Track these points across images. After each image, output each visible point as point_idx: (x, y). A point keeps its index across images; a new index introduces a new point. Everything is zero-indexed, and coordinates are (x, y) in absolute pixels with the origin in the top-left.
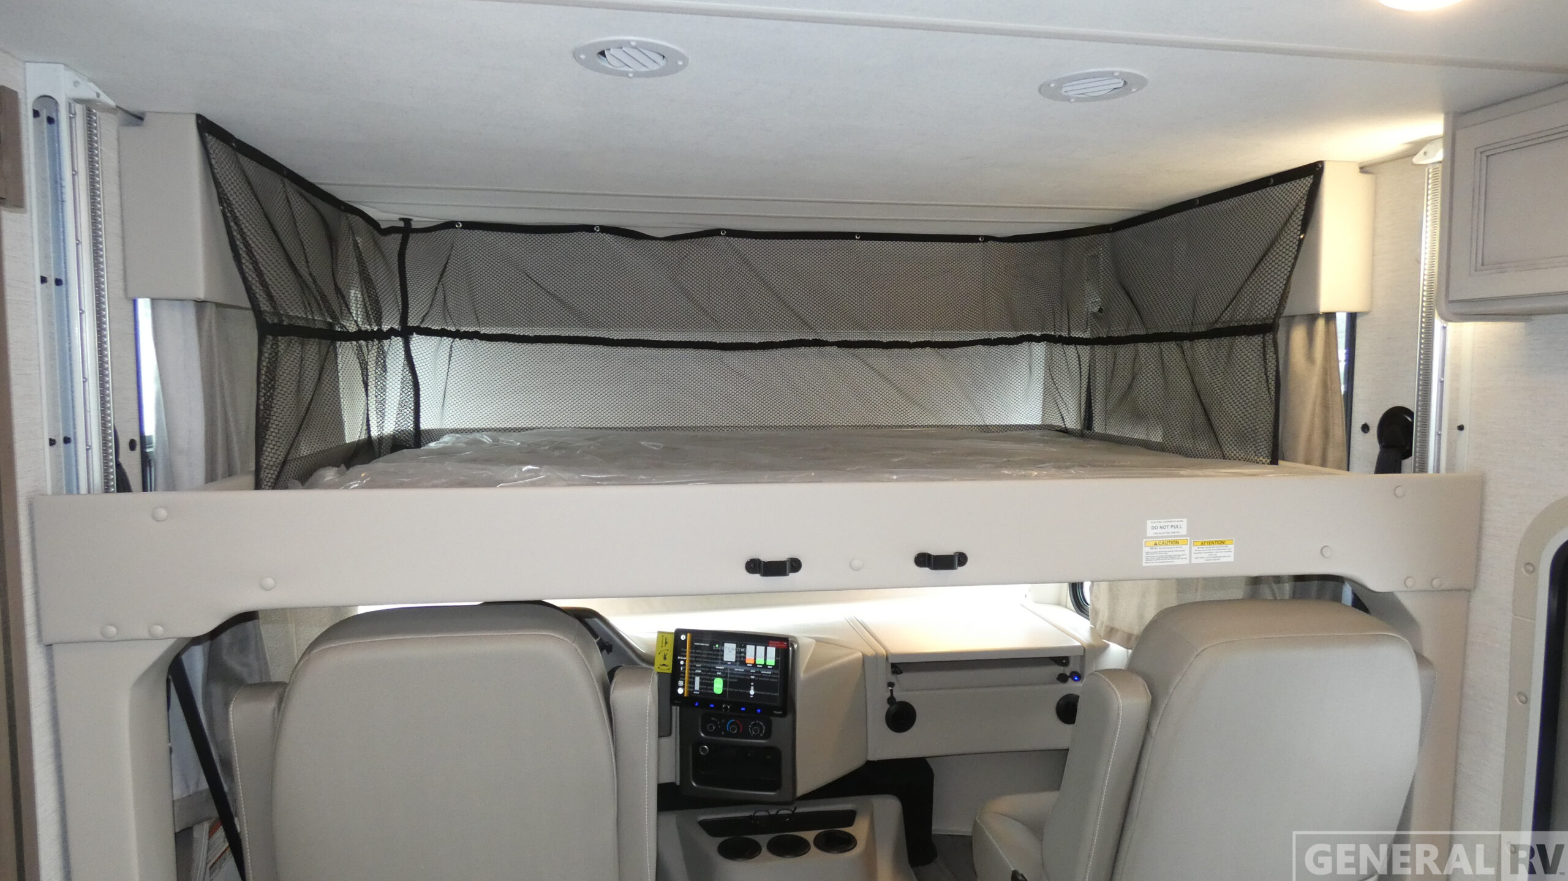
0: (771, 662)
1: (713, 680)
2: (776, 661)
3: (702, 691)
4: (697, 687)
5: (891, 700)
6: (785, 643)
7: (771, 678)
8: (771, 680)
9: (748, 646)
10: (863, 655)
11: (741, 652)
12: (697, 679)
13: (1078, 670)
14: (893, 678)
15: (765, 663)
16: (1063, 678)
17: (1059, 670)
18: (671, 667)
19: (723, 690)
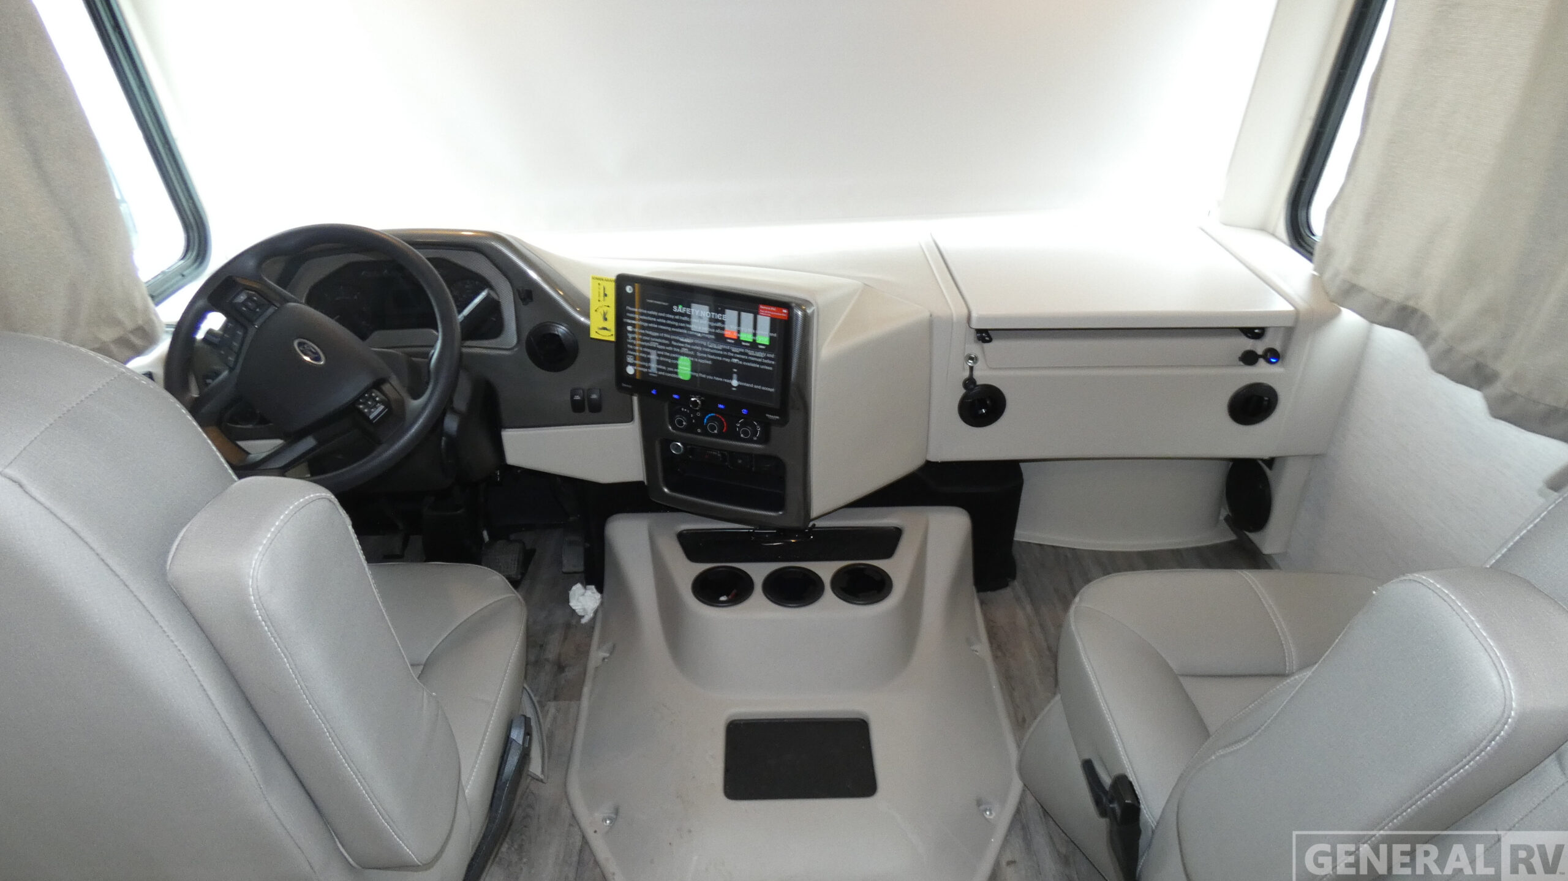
0: (764, 339)
1: (677, 359)
2: (771, 339)
3: (660, 373)
4: (654, 366)
5: (969, 383)
6: (785, 311)
7: (762, 364)
8: (762, 367)
9: (728, 311)
10: (931, 316)
11: (717, 321)
12: (653, 356)
13: (1278, 346)
14: (975, 349)
15: (754, 340)
16: (1249, 358)
17: (1248, 344)
18: (613, 331)
19: (693, 377)
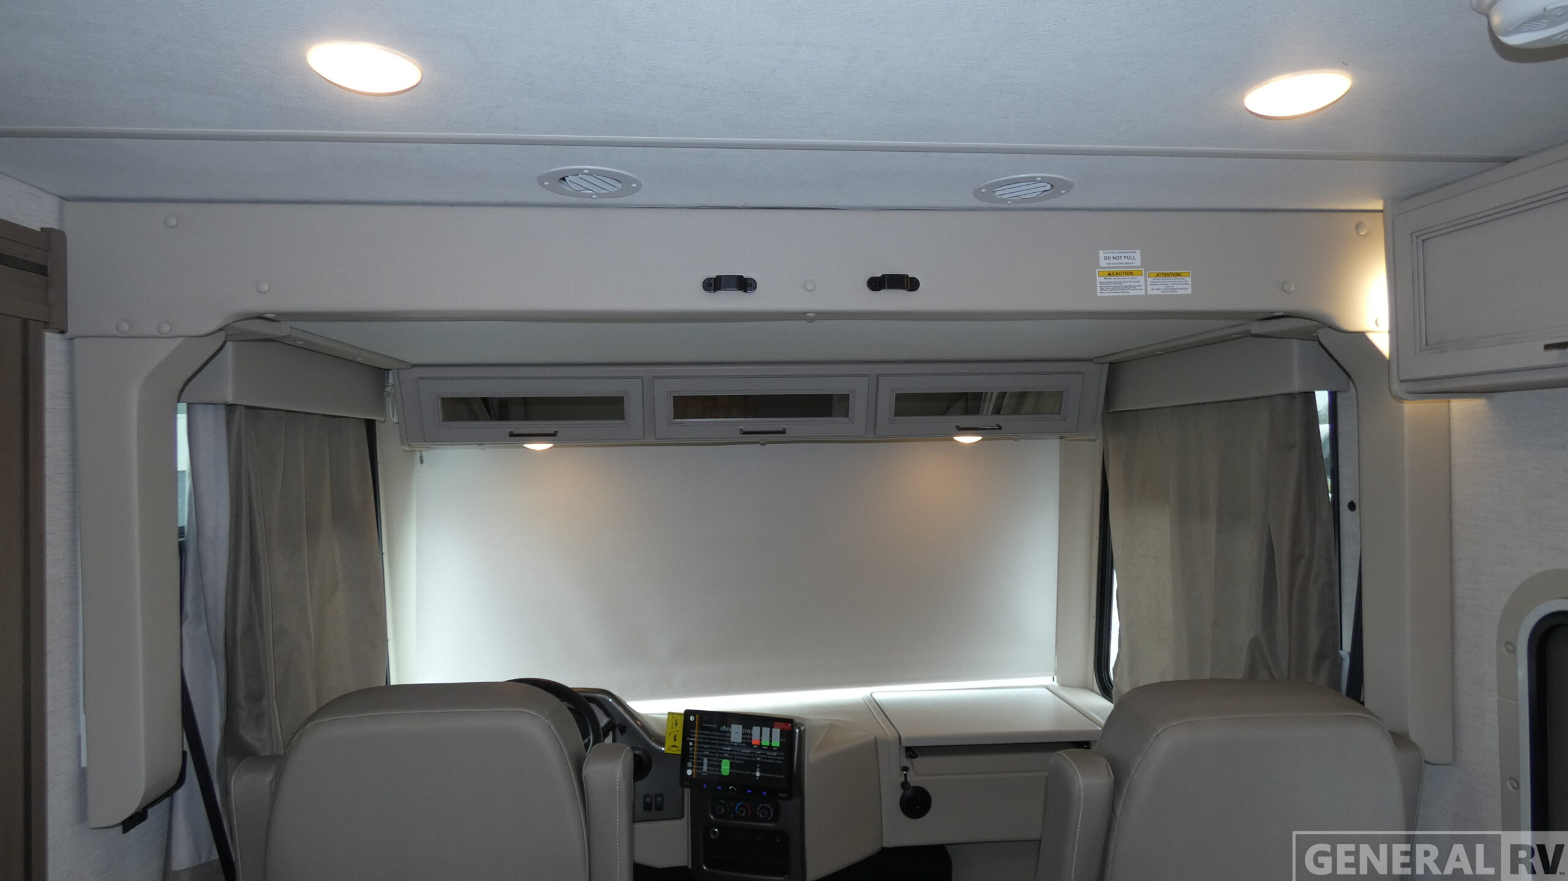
0: (776, 743)
1: (721, 762)
2: (781, 742)
3: (710, 772)
4: (705, 768)
5: (905, 785)
6: (790, 725)
7: (776, 759)
8: (776, 762)
9: (754, 727)
10: (875, 739)
11: (747, 734)
12: (705, 761)
14: (907, 763)
15: (770, 745)
18: (680, 748)
19: (730, 772)
